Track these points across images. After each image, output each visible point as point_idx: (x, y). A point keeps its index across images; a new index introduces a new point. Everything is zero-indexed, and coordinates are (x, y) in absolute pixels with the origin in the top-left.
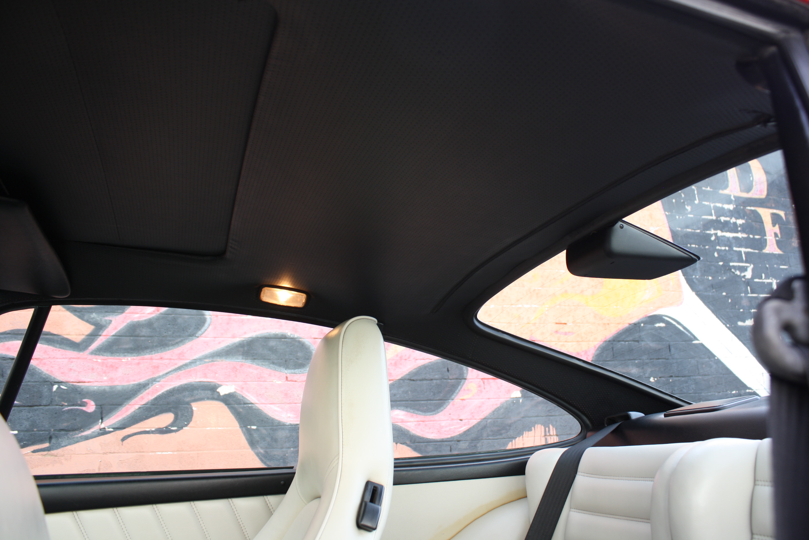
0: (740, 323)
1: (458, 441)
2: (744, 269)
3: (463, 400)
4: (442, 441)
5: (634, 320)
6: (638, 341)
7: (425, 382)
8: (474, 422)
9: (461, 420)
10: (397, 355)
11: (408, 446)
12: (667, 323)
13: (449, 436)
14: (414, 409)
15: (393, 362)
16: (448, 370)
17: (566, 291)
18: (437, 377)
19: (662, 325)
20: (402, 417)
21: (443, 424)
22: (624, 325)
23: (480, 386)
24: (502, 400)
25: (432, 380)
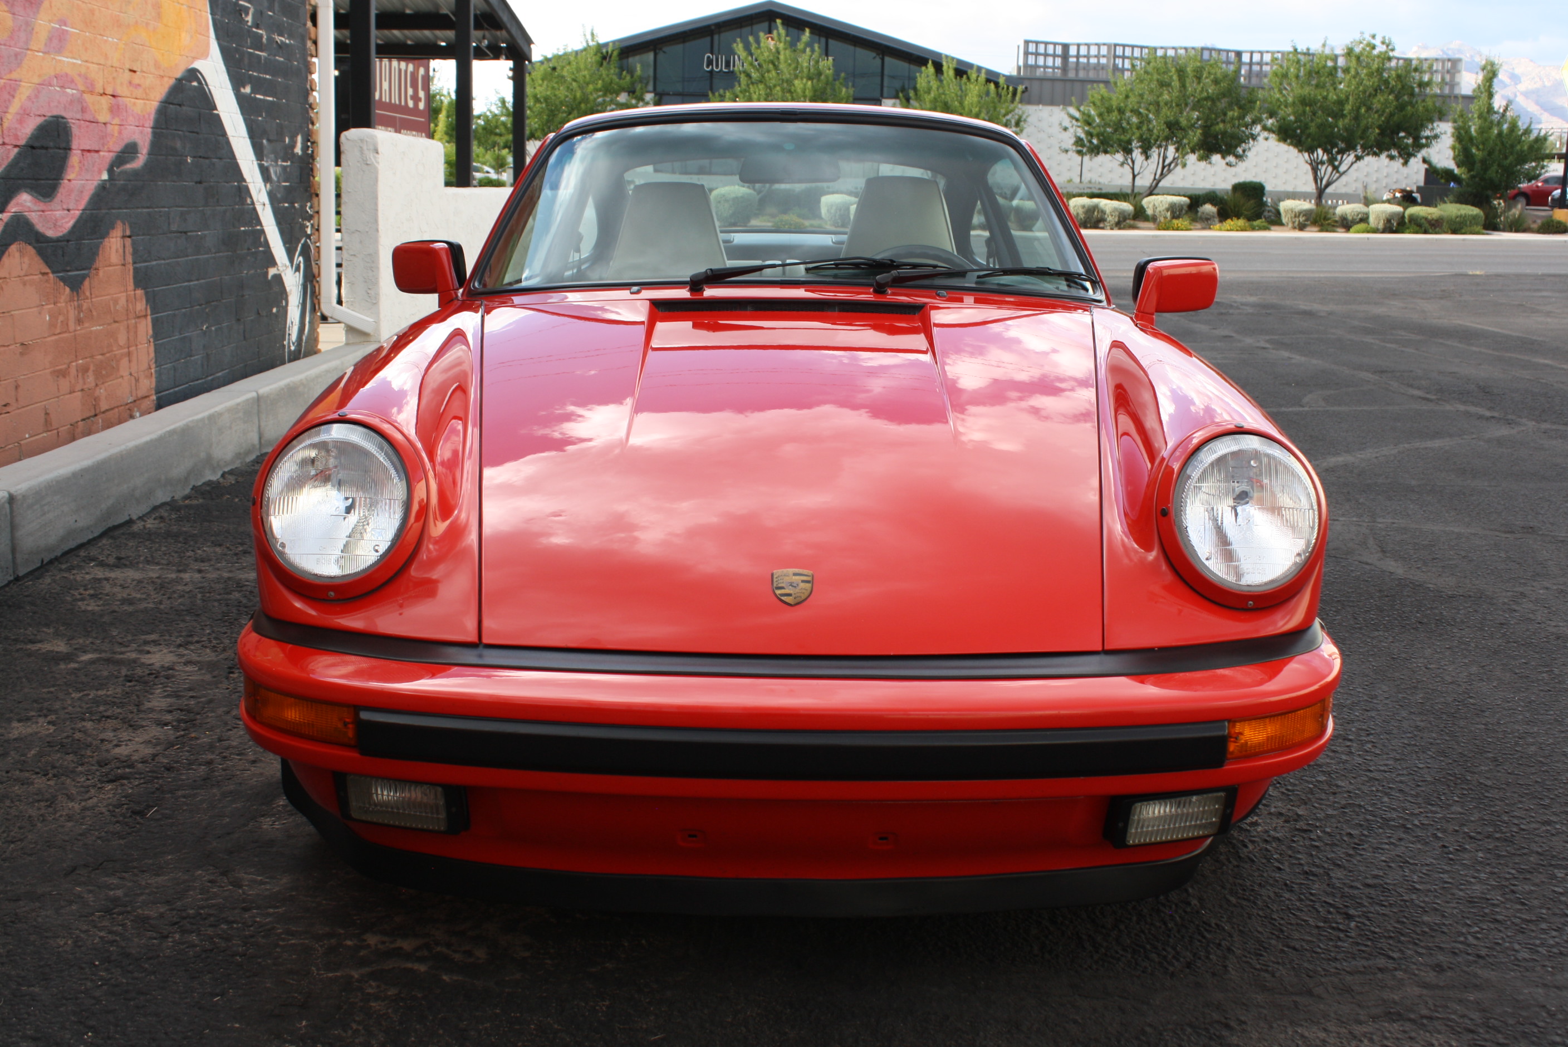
0: (242, 90)
1: (68, 241)
2: (246, 10)
3: (69, 180)
4: (58, 240)
5: (179, 75)
6: (180, 105)
7: (44, 151)
8: (78, 213)
9: (69, 210)
10: (21, 107)
11: (34, 248)
12: (200, 83)
13: (61, 234)
14: (36, 192)
15: (18, 117)
16: (59, 135)
17: (137, 22)
18: (51, 144)
19: (195, 84)
20: (29, 204)
21: (58, 214)
22: (172, 82)
23: (80, 162)
24: (96, 183)
25: (47, 148)
